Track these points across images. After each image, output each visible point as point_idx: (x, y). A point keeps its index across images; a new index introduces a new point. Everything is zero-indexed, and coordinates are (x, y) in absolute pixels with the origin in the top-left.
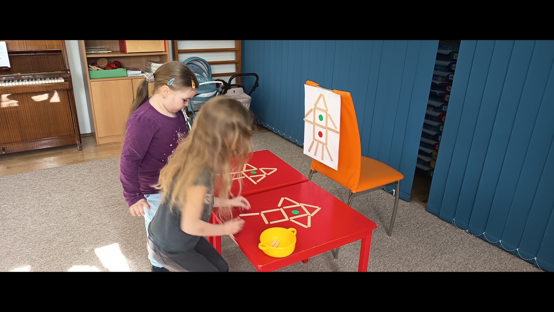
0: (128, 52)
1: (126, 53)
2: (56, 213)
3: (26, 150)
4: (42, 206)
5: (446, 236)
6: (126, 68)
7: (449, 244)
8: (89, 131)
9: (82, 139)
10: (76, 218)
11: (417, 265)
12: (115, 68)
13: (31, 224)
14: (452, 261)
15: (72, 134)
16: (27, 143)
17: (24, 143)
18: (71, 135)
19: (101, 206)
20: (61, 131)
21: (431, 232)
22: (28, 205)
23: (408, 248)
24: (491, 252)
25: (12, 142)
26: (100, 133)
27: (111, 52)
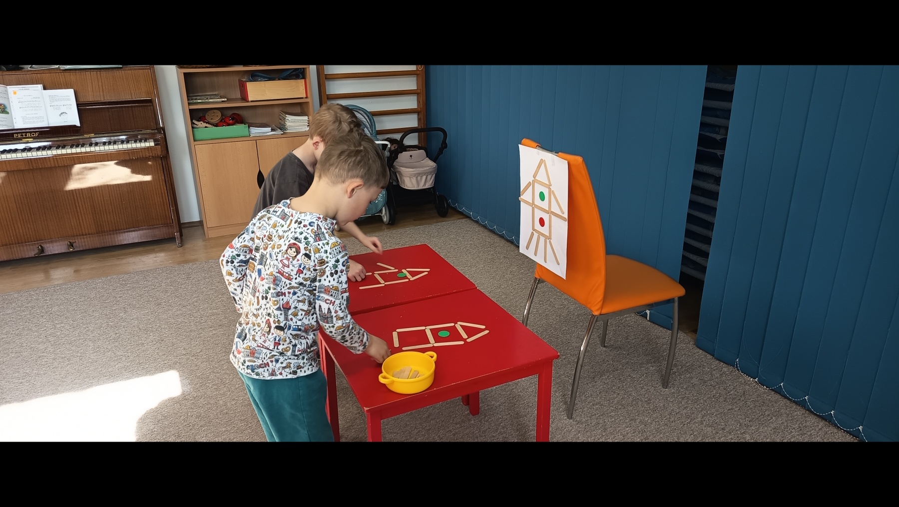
0: (250, 99)
1: (248, 102)
2: (128, 337)
3: (103, 246)
4: (112, 327)
5: (719, 388)
6: (248, 123)
7: (722, 399)
8: (196, 218)
9: (184, 231)
10: (155, 344)
11: (658, 431)
12: (232, 124)
13: (92, 352)
14: (719, 427)
15: (169, 222)
16: (104, 237)
17: (100, 236)
18: (167, 224)
19: (194, 328)
20: (153, 218)
21: (695, 381)
22: (93, 326)
23: (649, 403)
24: (790, 415)
25: (83, 235)
26: (210, 222)
27: (226, 100)
